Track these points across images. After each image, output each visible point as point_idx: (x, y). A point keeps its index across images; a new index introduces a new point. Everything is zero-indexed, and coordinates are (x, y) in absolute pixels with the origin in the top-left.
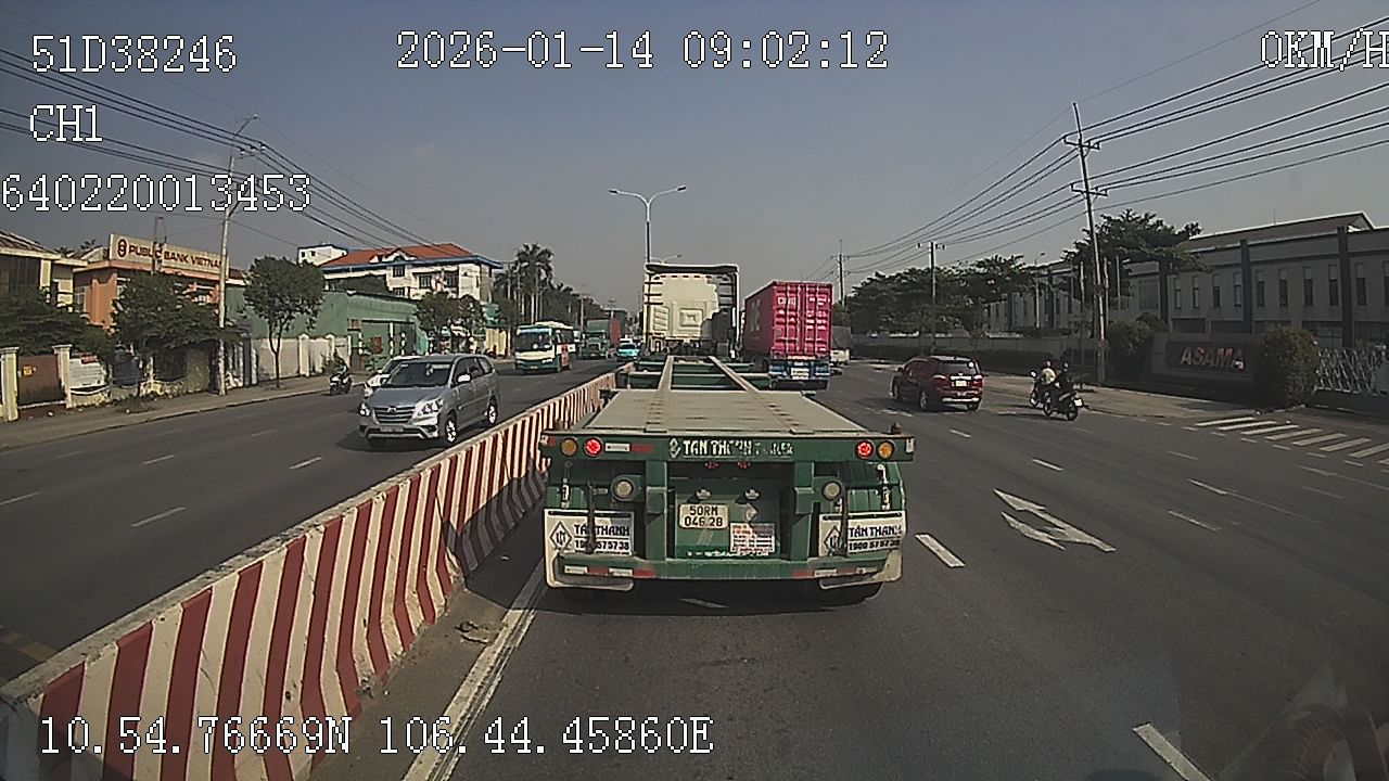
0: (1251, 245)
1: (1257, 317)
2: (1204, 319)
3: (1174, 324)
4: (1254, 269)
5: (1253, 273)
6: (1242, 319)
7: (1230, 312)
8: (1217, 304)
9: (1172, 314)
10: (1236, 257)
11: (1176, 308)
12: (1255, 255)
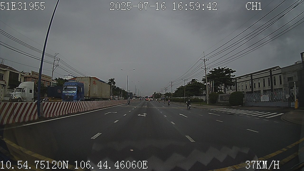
1: (254, 90)
2: (244, 91)
6: (251, 91)
7: (249, 90)
8: (246, 88)
10: (250, 78)
11: (239, 90)
12: (254, 77)
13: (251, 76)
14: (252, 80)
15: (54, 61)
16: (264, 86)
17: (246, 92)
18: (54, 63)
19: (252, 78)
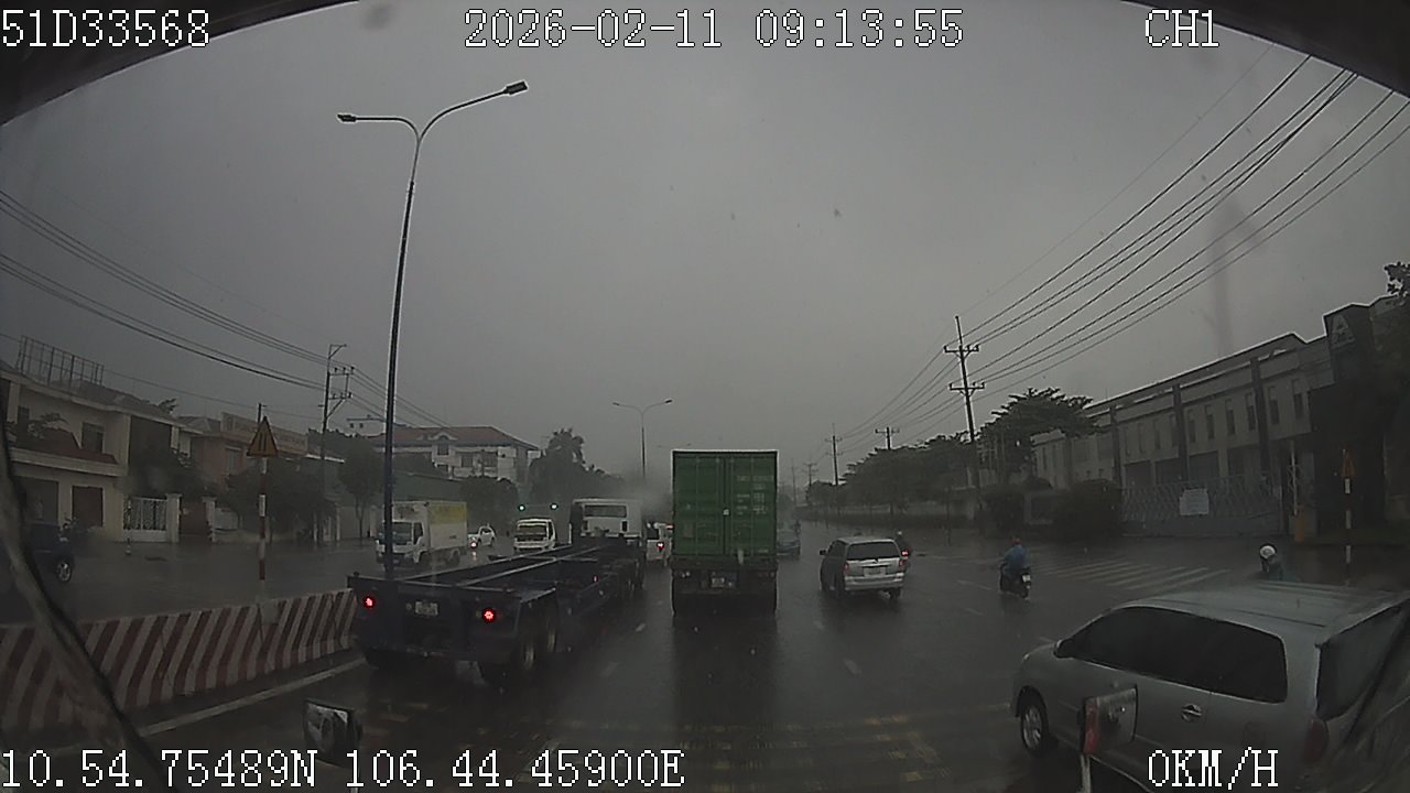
0: (1184, 388)
1: (1191, 452)
2: (1149, 461)
3: (1127, 470)
4: (1186, 409)
5: (1185, 414)
6: (1177, 456)
7: (1170, 452)
8: (1158, 446)
9: (1124, 461)
10: (1169, 402)
11: (1127, 454)
12: (1186, 397)
13: (1177, 392)
14: (1179, 407)
15: (329, 374)
16: (1232, 430)
17: (1157, 463)
18: (328, 387)
19: (1177, 399)
